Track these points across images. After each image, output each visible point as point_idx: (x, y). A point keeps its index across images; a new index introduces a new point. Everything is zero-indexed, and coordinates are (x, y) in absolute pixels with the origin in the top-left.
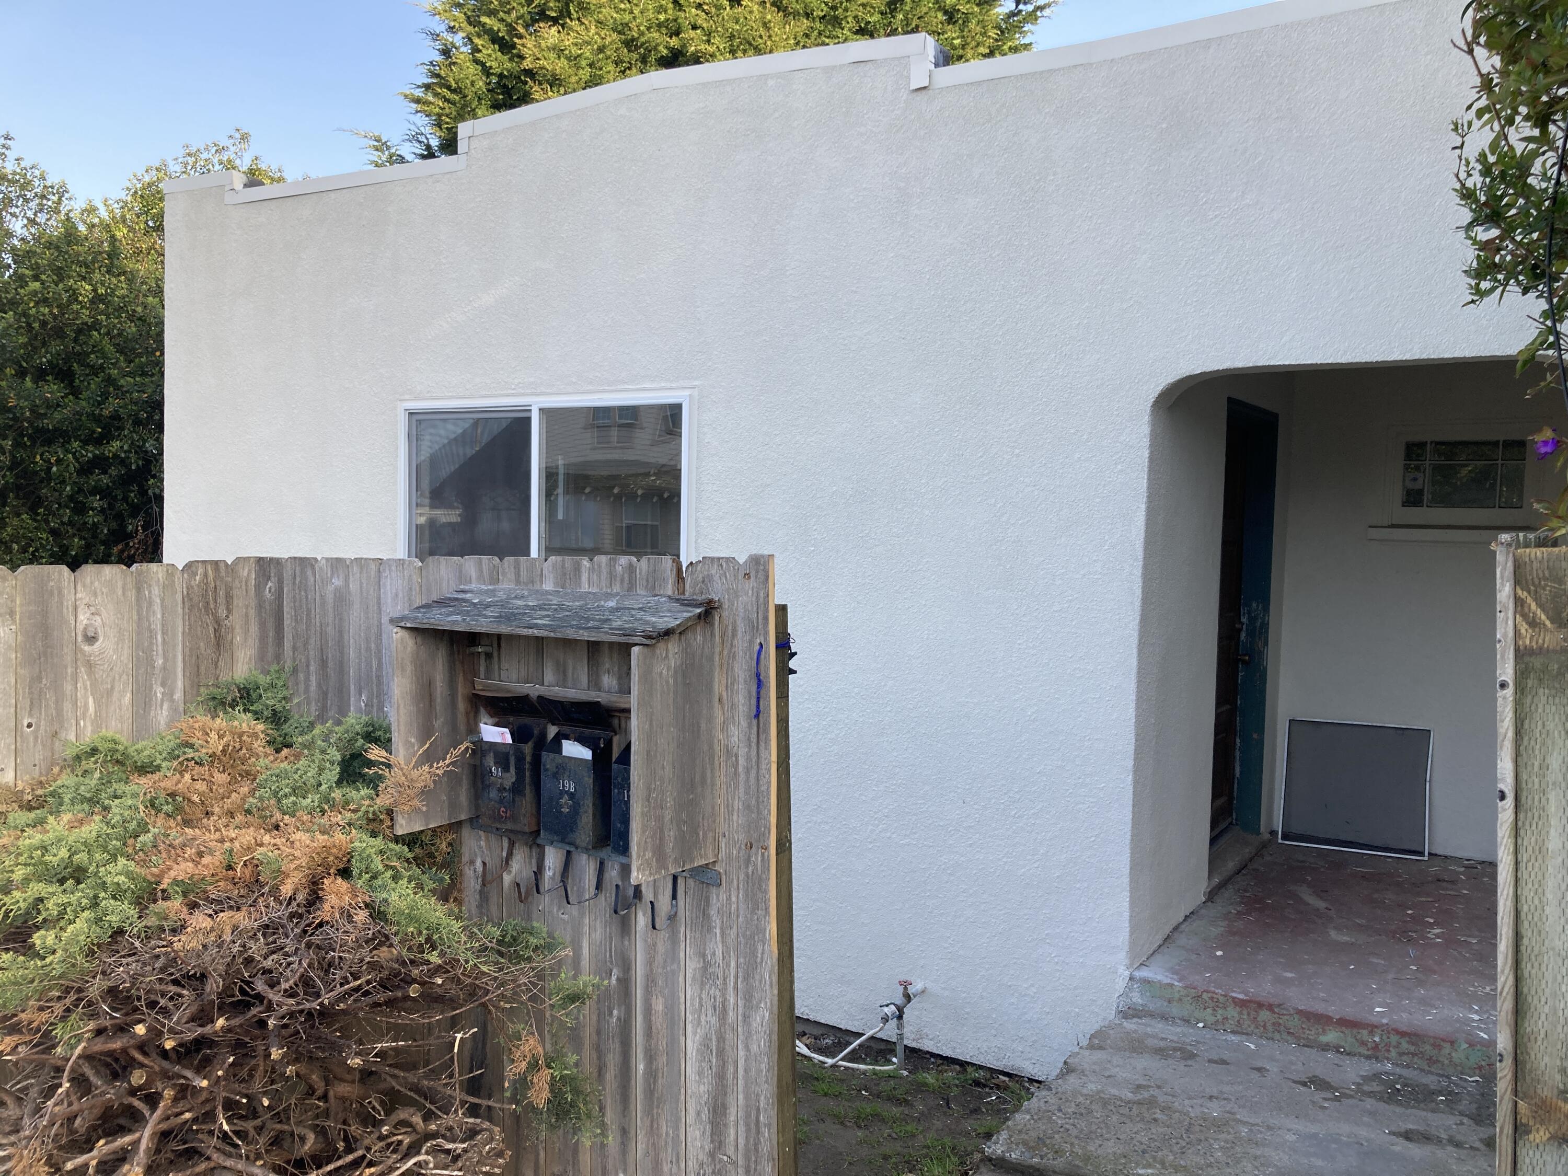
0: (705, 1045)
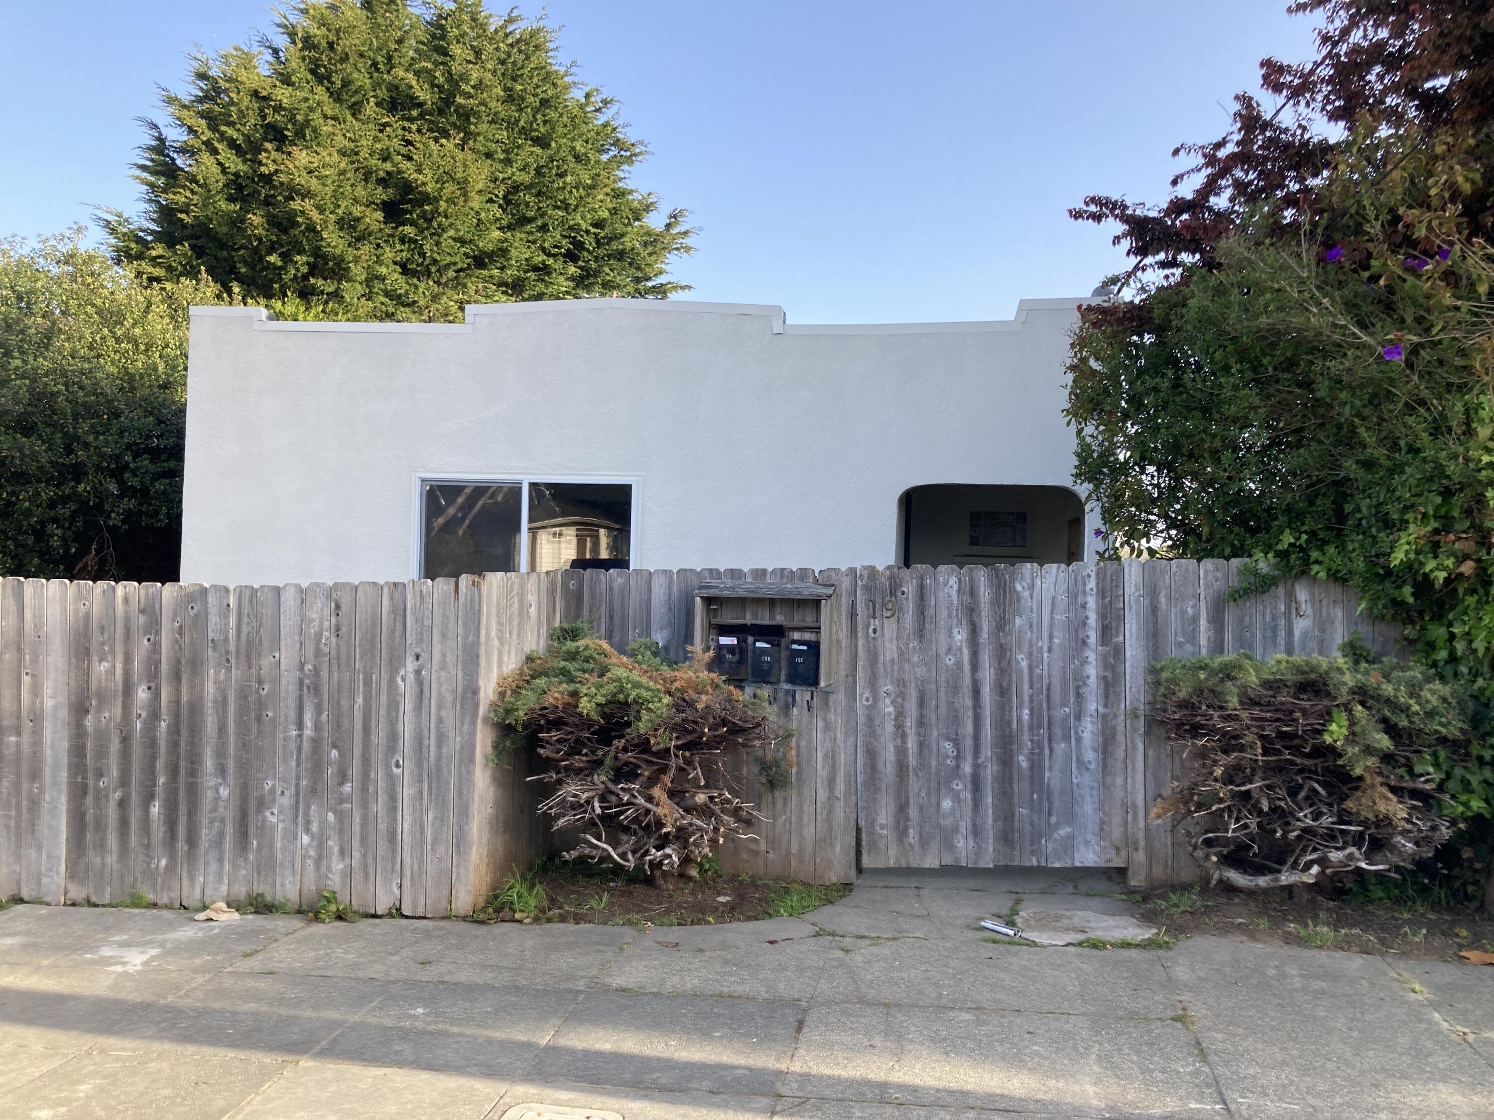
0: (826, 756)
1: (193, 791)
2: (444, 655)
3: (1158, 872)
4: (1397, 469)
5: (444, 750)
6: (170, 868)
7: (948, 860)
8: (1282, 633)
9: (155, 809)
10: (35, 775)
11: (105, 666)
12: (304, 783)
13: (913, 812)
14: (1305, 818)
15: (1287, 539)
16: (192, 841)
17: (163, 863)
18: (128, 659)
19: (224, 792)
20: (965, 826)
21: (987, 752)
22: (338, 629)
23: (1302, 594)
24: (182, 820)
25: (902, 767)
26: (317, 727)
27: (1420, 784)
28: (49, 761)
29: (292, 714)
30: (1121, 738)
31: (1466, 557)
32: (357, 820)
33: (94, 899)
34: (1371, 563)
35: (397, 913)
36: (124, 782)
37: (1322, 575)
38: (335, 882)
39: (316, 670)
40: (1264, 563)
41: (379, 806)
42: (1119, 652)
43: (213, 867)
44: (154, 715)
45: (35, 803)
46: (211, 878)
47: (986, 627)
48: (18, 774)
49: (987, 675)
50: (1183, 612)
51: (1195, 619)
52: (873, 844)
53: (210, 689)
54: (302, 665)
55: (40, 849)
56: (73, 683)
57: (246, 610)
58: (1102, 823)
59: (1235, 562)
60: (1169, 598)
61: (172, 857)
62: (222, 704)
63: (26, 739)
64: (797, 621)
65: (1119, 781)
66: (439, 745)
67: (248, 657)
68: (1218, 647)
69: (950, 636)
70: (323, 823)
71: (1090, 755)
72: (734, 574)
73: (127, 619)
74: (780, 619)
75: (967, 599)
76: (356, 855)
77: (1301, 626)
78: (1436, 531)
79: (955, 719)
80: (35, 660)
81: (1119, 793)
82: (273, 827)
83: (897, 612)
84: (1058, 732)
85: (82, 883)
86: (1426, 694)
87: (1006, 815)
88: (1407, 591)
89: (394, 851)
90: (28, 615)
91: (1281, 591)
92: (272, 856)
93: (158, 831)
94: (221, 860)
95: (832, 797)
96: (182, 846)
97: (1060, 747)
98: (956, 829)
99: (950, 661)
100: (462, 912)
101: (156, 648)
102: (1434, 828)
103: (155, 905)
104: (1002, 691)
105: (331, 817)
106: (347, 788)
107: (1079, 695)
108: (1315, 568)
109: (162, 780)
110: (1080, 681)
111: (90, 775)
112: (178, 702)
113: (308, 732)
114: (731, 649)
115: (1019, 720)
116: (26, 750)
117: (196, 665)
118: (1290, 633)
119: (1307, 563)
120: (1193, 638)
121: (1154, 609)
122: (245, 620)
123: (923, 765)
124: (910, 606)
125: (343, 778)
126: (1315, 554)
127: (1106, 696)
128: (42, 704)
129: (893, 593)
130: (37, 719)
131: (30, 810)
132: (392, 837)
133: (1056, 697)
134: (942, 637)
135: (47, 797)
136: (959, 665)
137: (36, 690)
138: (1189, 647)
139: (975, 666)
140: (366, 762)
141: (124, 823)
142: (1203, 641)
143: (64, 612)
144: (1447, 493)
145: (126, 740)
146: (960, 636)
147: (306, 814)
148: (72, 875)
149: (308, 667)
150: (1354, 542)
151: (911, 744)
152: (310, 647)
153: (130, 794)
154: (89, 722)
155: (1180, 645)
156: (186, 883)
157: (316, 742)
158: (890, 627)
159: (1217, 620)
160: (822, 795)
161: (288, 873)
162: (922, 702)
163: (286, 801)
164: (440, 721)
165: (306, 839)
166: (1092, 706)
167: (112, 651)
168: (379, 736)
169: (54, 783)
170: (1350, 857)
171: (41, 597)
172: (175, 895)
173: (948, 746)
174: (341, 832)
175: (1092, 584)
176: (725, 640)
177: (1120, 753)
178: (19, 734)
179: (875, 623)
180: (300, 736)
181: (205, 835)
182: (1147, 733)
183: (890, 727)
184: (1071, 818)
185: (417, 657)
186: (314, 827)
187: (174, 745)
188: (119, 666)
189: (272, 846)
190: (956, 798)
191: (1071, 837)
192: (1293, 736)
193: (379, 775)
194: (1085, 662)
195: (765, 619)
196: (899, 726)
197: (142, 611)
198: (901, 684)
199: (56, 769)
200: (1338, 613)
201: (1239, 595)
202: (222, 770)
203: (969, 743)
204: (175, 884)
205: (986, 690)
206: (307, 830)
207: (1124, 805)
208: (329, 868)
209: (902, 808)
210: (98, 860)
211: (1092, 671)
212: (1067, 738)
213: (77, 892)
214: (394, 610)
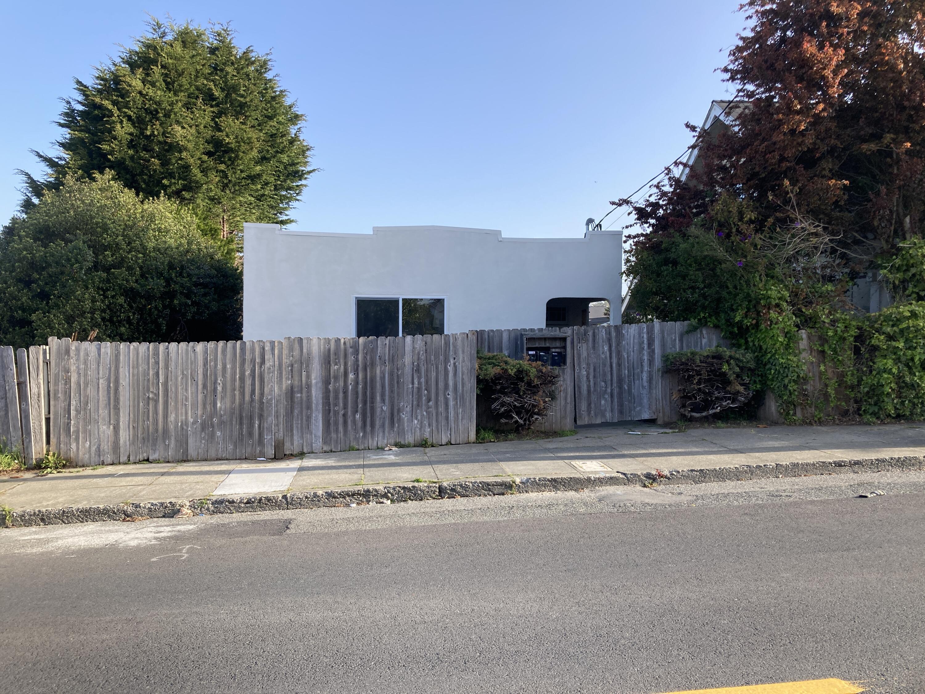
1: (373, 409)
2: (464, 358)
3: (666, 419)
4: (737, 295)
5: (465, 389)
6: (364, 436)
7: (603, 421)
8: (699, 344)
9: (358, 416)
10: (309, 407)
11: (336, 367)
12: (415, 403)
13: (593, 406)
14: (716, 394)
15: (702, 315)
16: (373, 426)
17: (361, 434)
18: (346, 364)
19: (385, 408)
20: (609, 409)
21: (615, 385)
22: (426, 350)
23: (704, 332)
24: (368, 420)
25: (589, 391)
26: (419, 383)
27: (745, 382)
28: (314, 402)
29: (410, 379)
30: (654, 377)
31: (754, 319)
32: (434, 414)
33: (333, 450)
34: (727, 321)
35: (449, 443)
36: (345, 407)
37: (711, 325)
38: (427, 435)
39: (418, 365)
40: (694, 322)
41: (441, 409)
42: (653, 351)
43: (381, 435)
44: (357, 383)
45: (309, 418)
46: (380, 438)
47: (614, 345)
48: (302, 408)
49: (615, 361)
50: (672, 338)
51: (675, 340)
52: (580, 417)
53: (378, 372)
54: (413, 363)
55: (311, 434)
56: (323, 374)
57: (392, 344)
58: (649, 405)
59: (686, 323)
60: (668, 334)
61: (365, 432)
62: (383, 378)
63: (304, 395)
64: (554, 345)
65: (654, 392)
66: (463, 387)
67: (393, 361)
68: (681, 347)
69: (603, 348)
70: (422, 415)
71: (645, 384)
72: (532, 330)
73: (345, 350)
74: (548, 345)
75: (608, 336)
76: (434, 425)
77: (704, 341)
78: (746, 312)
79: (605, 374)
80: (307, 366)
81: (654, 396)
82: (403, 419)
83: (587, 341)
84: (636, 377)
85: (330, 444)
86: (746, 356)
87: (621, 405)
88: (736, 329)
89: (448, 423)
90: (305, 350)
91: (698, 331)
92: (404, 429)
93: (360, 424)
94: (384, 432)
95: (566, 403)
96: (368, 428)
97: (637, 382)
98: (606, 410)
99: (603, 356)
100: (473, 441)
101: (357, 360)
102: (748, 394)
103: (358, 450)
104: (619, 365)
105: (425, 413)
106: (431, 403)
107: (642, 365)
108: (709, 323)
109: (360, 406)
110: (642, 361)
111: (332, 406)
112: (366, 378)
113: (416, 385)
114: (533, 355)
115: (625, 374)
116: (304, 399)
117: (373, 364)
118: (701, 344)
119: (706, 322)
120: (674, 346)
121: (663, 337)
122: (392, 349)
123: (595, 390)
124: (591, 339)
125: (429, 400)
126: (709, 320)
127: (650, 364)
128: (311, 382)
129: (585, 335)
130: (309, 386)
131: (307, 421)
132: (447, 418)
133: (635, 366)
134: (601, 349)
135: (314, 415)
136: (606, 357)
137: (308, 377)
138: (673, 349)
139: (611, 358)
140: (437, 394)
141: (345, 422)
142: (677, 347)
143: (319, 348)
144: (750, 301)
145: (345, 392)
146: (606, 348)
147: (416, 412)
148: (325, 442)
149: (415, 364)
150: (723, 316)
151: (592, 383)
152: (416, 357)
153: (347, 412)
154: (331, 387)
155: (671, 348)
156: (370, 441)
157: (419, 389)
158: (584, 346)
159: (681, 340)
160: (563, 403)
161: (410, 434)
162: (595, 370)
163: (408, 409)
164: (463, 379)
165: (416, 422)
166: (646, 368)
167: (339, 362)
168: (441, 385)
169: (317, 410)
170: (728, 404)
171: (310, 344)
172: (366, 445)
173: (603, 384)
174: (429, 418)
175: (645, 330)
176: (530, 353)
177: (654, 383)
178: (302, 393)
179: (579, 345)
180: (413, 387)
181: (378, 423)
182: (662, 376)
183: (585, 379)
184: (641, 404)
185: (455, 359)
186: (419, 418)
187: (365, 394)
188: (342, 367)
189: (403, 425)
190: (606, 400)
191: (640, 410)
192: (714, 370)
193: (441, 398)
194: (643, 355)
195: (543, 345)
196: (588, 378)
197: (351, 347)
198: (588, 365)
199: (317, 404)
200: (714, 337)
201: (688, 332)
202: (383, 401)
203: (609, 382)
204: (366, 442)
205: (614, 365)
206: (416, 419)
207: (656, 399)
208: (425, 431)
209: (589, 405)
210: (335, 436)
211: (645, 358)
212: (639, 379)
213: (326, 448)
214: (445, 343)
